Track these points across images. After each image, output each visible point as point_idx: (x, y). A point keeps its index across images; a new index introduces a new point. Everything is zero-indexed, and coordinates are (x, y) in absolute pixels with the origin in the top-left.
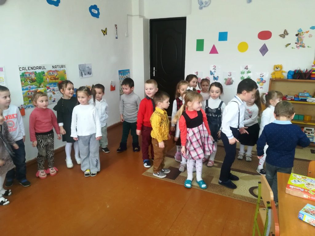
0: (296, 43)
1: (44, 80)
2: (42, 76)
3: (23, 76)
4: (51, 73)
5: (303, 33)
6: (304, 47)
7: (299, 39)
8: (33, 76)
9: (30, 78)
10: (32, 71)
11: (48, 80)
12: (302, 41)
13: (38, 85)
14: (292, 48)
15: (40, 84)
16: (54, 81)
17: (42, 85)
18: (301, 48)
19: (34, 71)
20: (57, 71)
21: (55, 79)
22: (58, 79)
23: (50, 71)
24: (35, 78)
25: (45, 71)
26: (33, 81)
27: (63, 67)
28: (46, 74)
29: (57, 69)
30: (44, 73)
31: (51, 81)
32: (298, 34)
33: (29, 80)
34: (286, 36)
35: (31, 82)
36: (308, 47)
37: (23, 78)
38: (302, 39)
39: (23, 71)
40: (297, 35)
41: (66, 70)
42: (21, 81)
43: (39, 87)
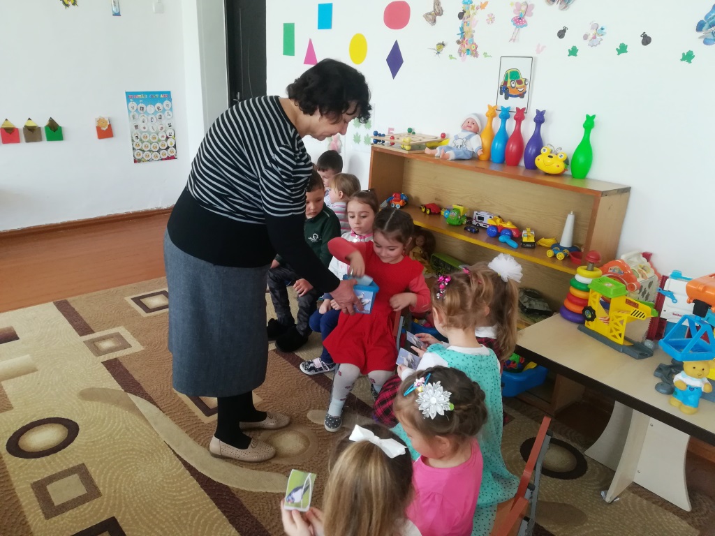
0: (458, 42)
5: (473, 8)
6: (475, 54)
7: (466, 29)
12: (472, 36)
14: (451, 57)
18: (469, 58)
32: (464, 12)
34: (438, 18)
36: (485, 54)
38: (473, 29)
40: (461, 16)
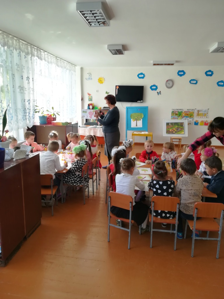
1: (182, 115)
2: (181, 113)
3: (173, 112)
4: (186, 112)
8: (177, 113)
10: (177, 111)
11: (184, 115)
13: (178, 116)
15: (179, 116)
16: (186, 116)
17: (180, 116)
19: (178, 111)
20: (189, 112)
21: (187, 115)
22: (189, 115)
23: (185, 111)
24: (178, 113)
25: (183, 111)
26: (176, 114)
27: (193, 110)
28: (183, 112)
29: (190, 111)
30: (182, 112)
31: (185, 116)
39: (173, 110)
42: (172, 114)
43: (179, 117)
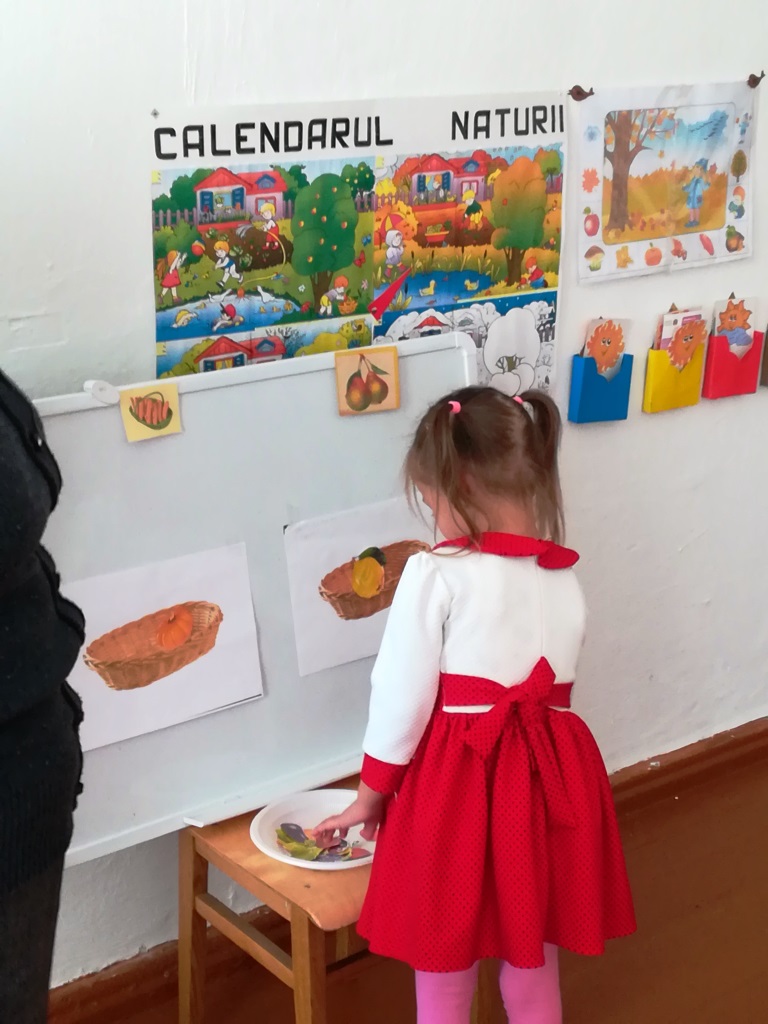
1: (357, 246)
2: (346, 206)
3: (178, 204)
4: (432, 181)
9: (241, 230)
10: (266, 160)
13: (303, 289)
15: (321, 287)
16: (446, 252)
19: (286, 160)
20: (483, 163)
23: (429, 161)
24: (286, 227)
25: (382, 162)
26: (260, 254)
27: (547, 125)
28: (383, 187)
29: (490, 144)
33: (233, 241)
35: (248, 260)
37: (183, 225)
39: (192, 164)
41: (563, 149)
